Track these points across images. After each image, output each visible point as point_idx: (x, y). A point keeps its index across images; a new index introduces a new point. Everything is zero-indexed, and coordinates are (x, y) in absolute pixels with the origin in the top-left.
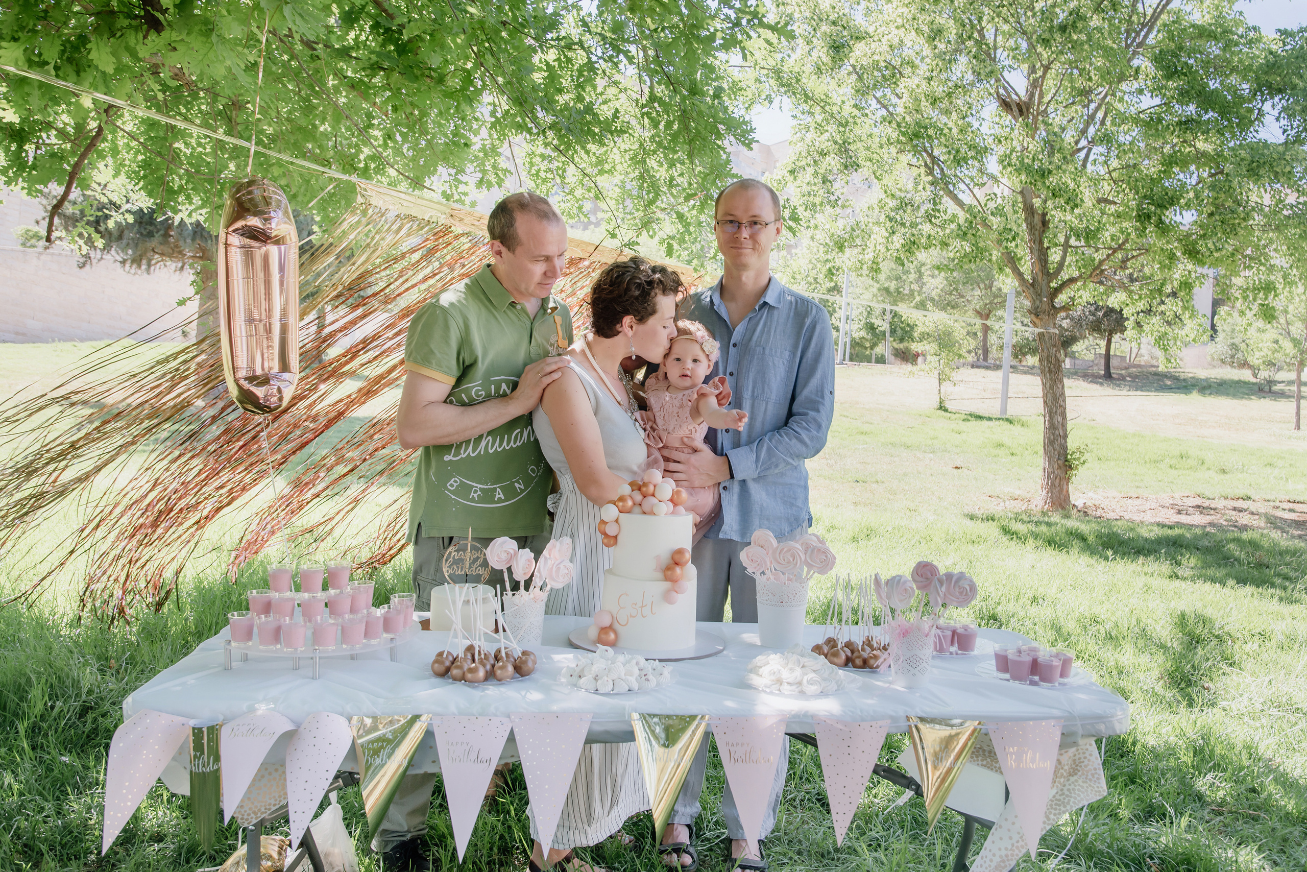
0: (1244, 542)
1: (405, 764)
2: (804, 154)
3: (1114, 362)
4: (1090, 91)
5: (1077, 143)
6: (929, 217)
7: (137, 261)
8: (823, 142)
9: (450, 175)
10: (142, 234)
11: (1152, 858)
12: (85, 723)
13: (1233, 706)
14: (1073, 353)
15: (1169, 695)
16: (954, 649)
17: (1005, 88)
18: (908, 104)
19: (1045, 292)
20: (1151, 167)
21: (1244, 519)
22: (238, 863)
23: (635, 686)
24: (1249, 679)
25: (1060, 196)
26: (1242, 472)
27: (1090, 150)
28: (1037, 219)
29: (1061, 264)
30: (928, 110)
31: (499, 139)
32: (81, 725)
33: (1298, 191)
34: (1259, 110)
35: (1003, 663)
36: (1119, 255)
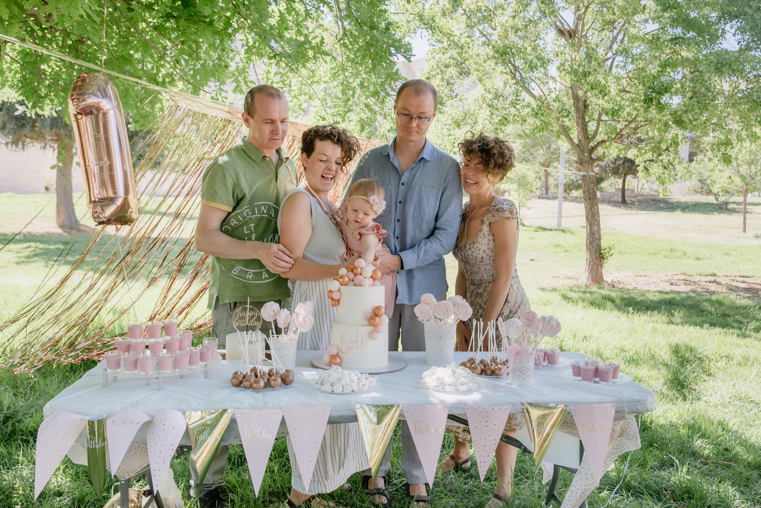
0: (713, 301)
1: (219, 439)
2: (435, 67)
3: (627, 193)
4: (614, 22)
5: (606, 54)
6: (513, 104)
7: (15, 143)
8: (446, 58)
9: (216, 86)
10: (18, 126)
11: (666, 491)
12: (7, 427)
13: (711, 400)
14: (602, 188)
15: (671, 393)
16: (545, 364)
17: (560, 21)
18: (500, 34)
19: (586, 150)
20: (653, 69)
21: (713, 287)
22: (113, 505)
23: (356, 389)
24: (720, 384)
25: (596, 89)
26: (710, 259)
27: (614, 59)
28: (581, 104)
29: (596, 132)
30: (513, 37)
31: (247, 62)
32: (5, 428)
33: (747, 81)
34: (723, 29)
35: (577, 371)
36: (633, 125)
